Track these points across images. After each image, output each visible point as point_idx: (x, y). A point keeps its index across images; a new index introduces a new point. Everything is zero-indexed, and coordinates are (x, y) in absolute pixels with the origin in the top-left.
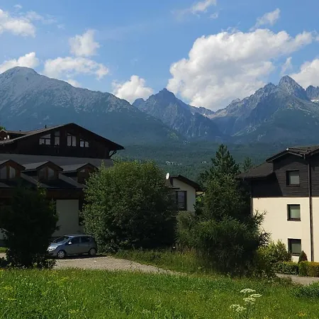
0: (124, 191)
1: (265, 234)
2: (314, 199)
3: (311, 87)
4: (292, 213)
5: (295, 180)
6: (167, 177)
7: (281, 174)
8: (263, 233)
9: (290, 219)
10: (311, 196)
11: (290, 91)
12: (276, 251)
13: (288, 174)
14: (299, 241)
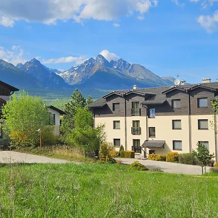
2: (127, 117)
7: (110, 105)
9: (114, 128)
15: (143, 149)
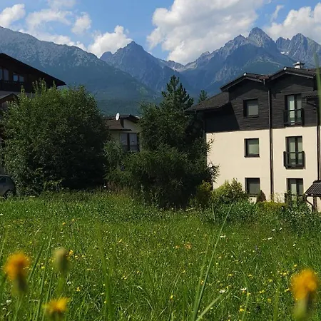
0: (46, 120)
1: (213, 167)
2: (274, 131)
3: (281, 39)
4: (250, 149)
5: (253, 110)
6: (117, 118)
7: (237, 104)
8: (211, 166)
9: (247, 155)
10: (271, 128)
11: (259, 43)
12: (231, 192)
13: (246, 103)
14: (257, 180)
15: (310, 199)
